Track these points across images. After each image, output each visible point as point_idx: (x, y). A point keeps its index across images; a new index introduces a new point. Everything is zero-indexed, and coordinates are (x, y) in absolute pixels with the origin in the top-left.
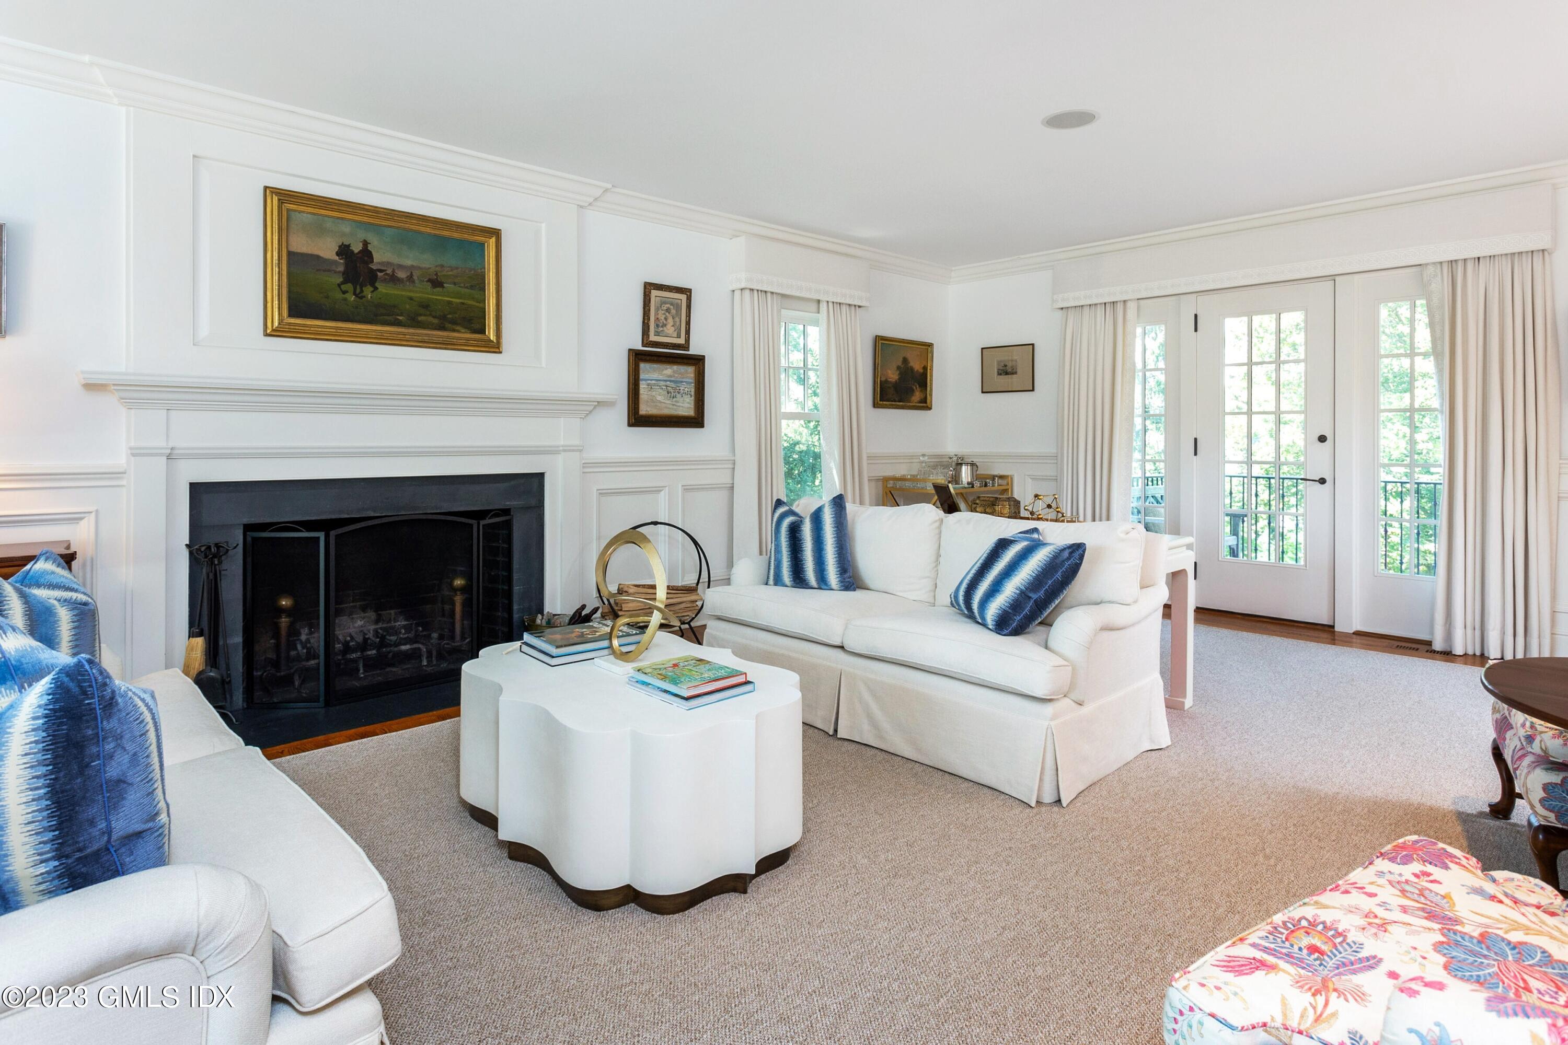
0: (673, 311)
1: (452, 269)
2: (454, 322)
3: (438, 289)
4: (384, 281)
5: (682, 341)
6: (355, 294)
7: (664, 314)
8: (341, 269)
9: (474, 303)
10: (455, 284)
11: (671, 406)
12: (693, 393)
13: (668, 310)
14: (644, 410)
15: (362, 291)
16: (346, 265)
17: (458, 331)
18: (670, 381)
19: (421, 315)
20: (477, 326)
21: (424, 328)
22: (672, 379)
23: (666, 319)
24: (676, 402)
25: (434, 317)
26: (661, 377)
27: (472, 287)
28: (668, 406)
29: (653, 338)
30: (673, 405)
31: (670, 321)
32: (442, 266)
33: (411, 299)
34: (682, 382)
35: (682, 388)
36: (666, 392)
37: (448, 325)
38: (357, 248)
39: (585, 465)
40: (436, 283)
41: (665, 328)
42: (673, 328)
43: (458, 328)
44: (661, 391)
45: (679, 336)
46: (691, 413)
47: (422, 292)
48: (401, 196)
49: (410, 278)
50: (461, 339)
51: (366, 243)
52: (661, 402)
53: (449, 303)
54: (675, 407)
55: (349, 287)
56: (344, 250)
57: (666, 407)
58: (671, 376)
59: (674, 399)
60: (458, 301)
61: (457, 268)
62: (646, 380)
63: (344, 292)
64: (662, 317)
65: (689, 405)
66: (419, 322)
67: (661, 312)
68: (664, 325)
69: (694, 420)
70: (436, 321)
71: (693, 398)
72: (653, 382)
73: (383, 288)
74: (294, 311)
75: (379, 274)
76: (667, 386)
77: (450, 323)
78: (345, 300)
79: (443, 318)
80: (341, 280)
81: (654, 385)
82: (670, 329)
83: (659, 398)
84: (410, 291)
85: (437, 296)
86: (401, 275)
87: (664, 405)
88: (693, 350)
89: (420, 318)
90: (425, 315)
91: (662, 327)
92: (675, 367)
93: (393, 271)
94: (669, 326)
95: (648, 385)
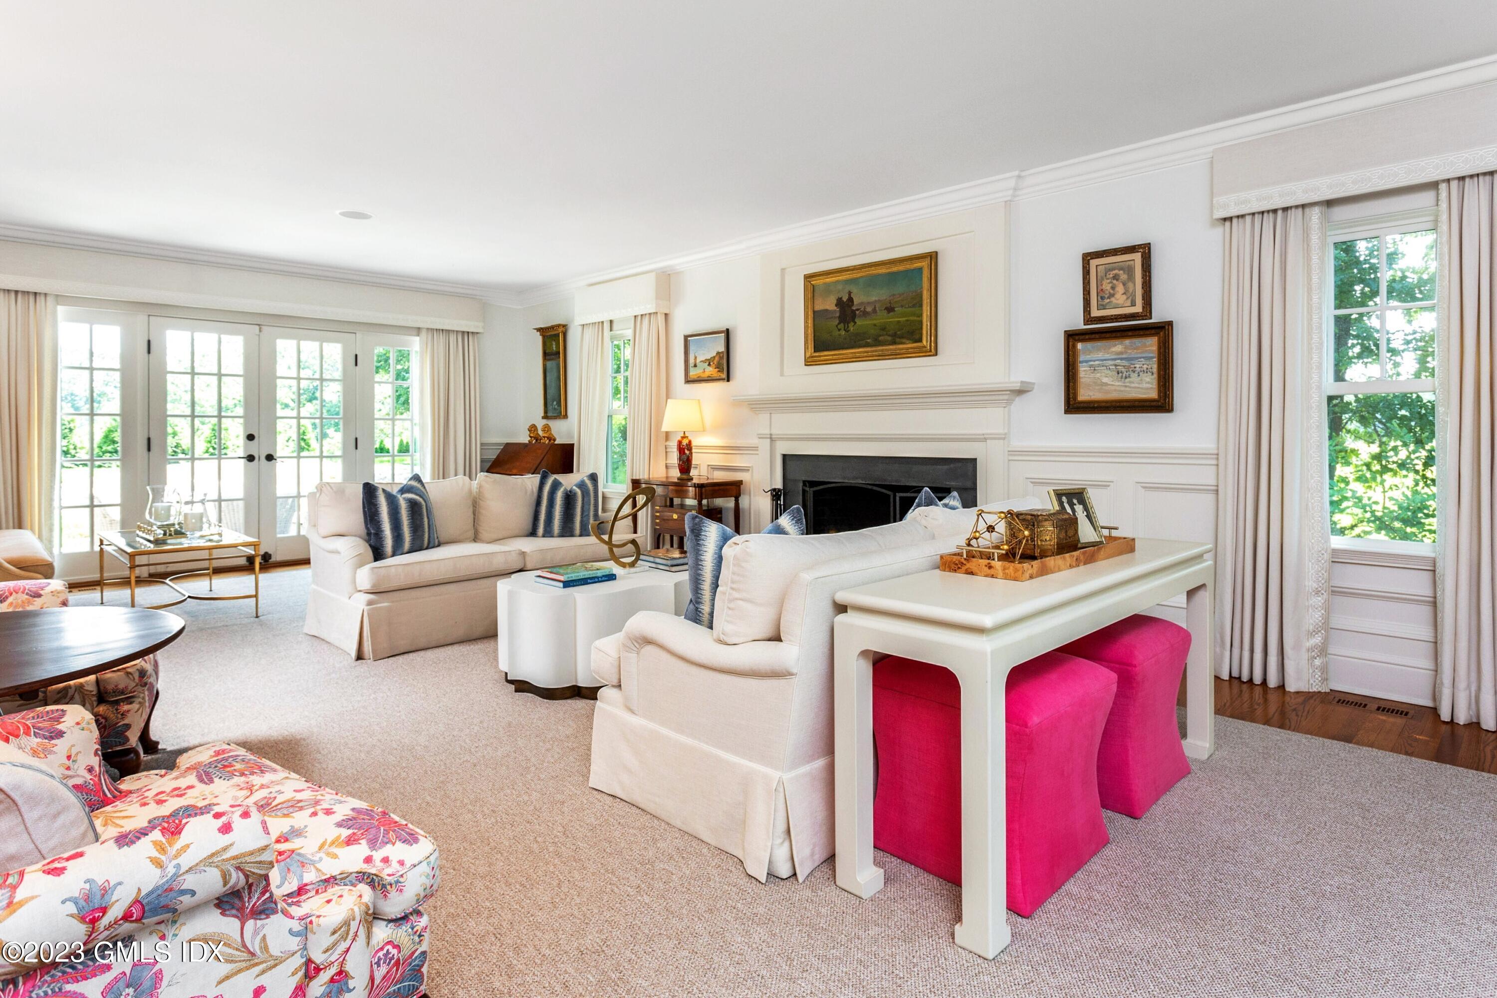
0: (1124, 277)
1: (900, 295)
2: (902, 337)
3: (892, 314)
4: (860, 316)
5: (1138, 309)
6: (845, 330)
7: (1111, 282)
8: (838, 315)
9: (915, 318)
10: (902, 306)
11: (1123, 389)
12: (1155, 370)
13: (1116, 277)
14: (1084, 395)
15: (848, 327)
16: (840, 311)
17: (904, 343)
18: (1121, 359)
19: (880, 336)
20: (917, 337)
21: (882, 345)
22: (1124, 356)
23: (1113, 288)
24: (1130, 382)
25: (889, 336)
26: (1107, 356)
27: (914, 306)
28: (1118, 388)
29: (1095, 313)
30: (1126, 386)
31: (1120, 289)
32: (894, 295)
33: (875, 325)
34: (1137, 358)
35: (1138, 366)
36: (1115, 373)
37: (898, 340)
38: (845, 299)
39: (1012, 452)
40: (890, 309)
41: (1113, 299)
42: (1125, 297)
43: (904, 341)
44: (1109, 372)
45: (1133, 304)
46: (1153, 394)
47: (882, 318)
48: (876, 251)
49: (874, 311)
50: (902, 349)
51: (850, 293)
52: (1106, 384)
53: (899, 322)
54: (1127, 389)
55: (841, 326)
56: (839, 302)
57: (1115, 390)
58: (1121, 353)
59: (1128, 380)
60: (904, 319)
61: (903, 294)
62: (1087, 362)
63: (839, 330)
64: (1106, 286)
65: (1149, 386)
66: (880, 341)
67: (1105, 282)
68: (1111, 296)
69: (1154, 404)
70: (889, 338)
71: (1155, 376)
72: (1097, 363)
73: (859, 322)
74: (817, 349)
75: (857, 312)
76: (1116, 365)
77: (900, 338)
78: (840, 335)
79: (894, 335)
80: (838, 322)
81: (1099, 366)
82: (1120, 298)
83: (1105, 380)
84: (875, 319)
85: (892, 319)
86: (869, 309)
87: (1113, 388)
88: (1157, 317)
89: (881, 338)
90: (883, 335)
91: (1109, 298)
92: (1127, 342)
93: (865, 308)
94: (1118, 296)
95: (1091, 366)
